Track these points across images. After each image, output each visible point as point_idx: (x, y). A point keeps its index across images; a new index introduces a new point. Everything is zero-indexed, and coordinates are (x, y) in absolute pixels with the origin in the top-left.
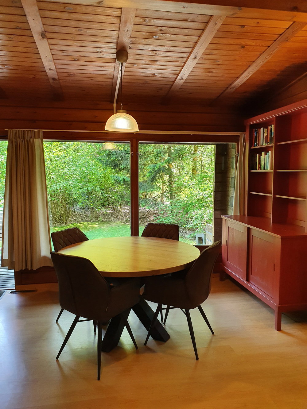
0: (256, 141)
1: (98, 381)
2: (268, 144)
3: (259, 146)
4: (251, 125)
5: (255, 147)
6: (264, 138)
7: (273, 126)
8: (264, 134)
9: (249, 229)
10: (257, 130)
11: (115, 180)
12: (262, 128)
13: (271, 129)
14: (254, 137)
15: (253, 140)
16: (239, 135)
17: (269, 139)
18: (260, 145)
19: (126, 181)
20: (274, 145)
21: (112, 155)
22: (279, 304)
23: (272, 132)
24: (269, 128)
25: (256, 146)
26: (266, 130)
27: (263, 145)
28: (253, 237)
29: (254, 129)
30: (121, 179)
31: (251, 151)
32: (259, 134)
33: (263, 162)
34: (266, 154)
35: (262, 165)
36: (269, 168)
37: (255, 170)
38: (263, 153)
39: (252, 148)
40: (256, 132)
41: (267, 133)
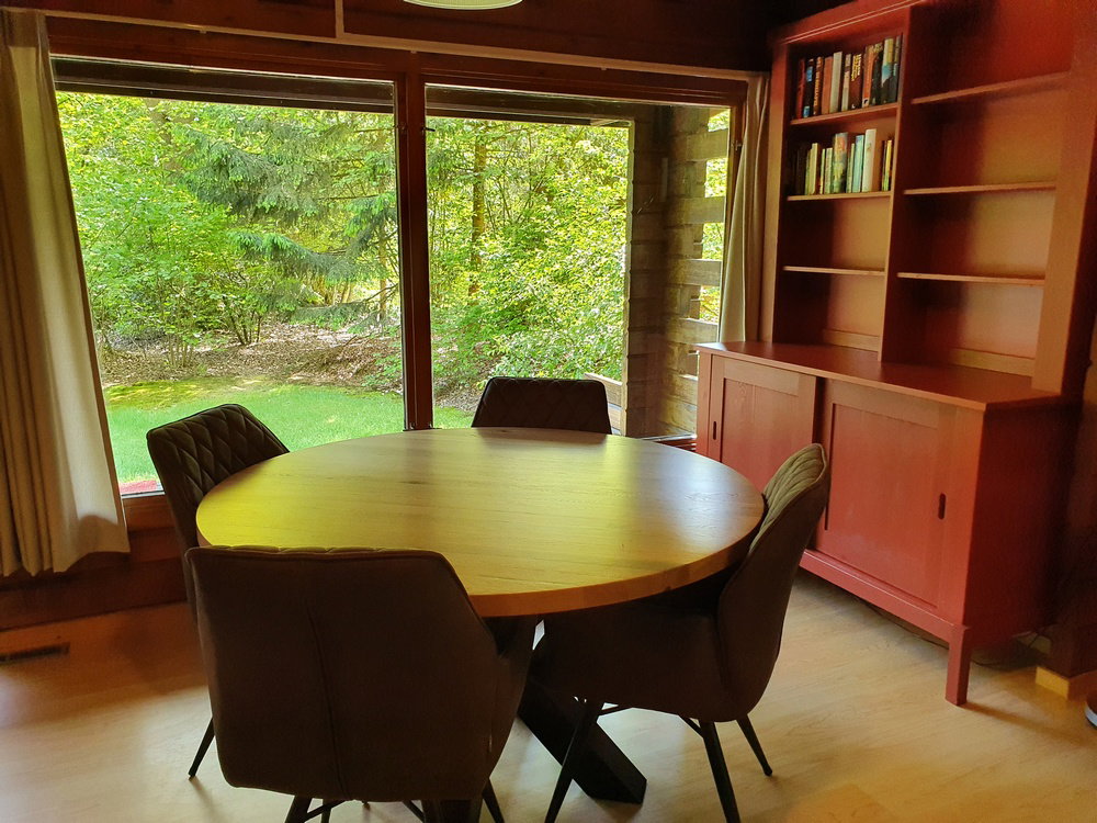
0: (809, 98)
2: (865, 106)
3: (819, 113)
4: (794, 47)
5: (806, 120)
6: (846, 85)
7: (888, 43)
8: (847, 74)
9: (821, 383)
10: (815, 61)
11: (245, 246)
12: (837, 56)
13: (881, 55)
14: (801, 86)
15: (800, 95)
16: (747, 79)
17: (867, 89)
18: (824, 110)
19: (282, 250)
20: (897, 105)
21: (232, 167)
23: (885, 64)
24: (872, 50)
25: (811, 115)
26: (858, 58)
27: (839, 109)
28: (837, 407)
29: (803, 62)
30: (265, 242)
31: (791, 132)
32: (822, 74)
33: (839, 168)
34: (852, 140)
35: (833, 178)
36: (867, 185)
37: (803, 193)
38: (840, 139)
39: (796, 122)
40: (810, 71)
41: (862, 70)
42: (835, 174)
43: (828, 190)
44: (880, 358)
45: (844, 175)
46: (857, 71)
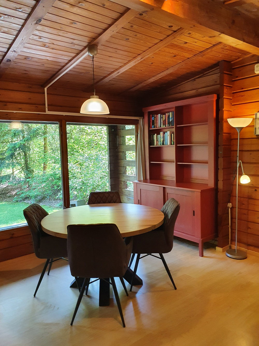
0: (153, 124)
1: (124, 328)
2: (166, 126)
4: (149, 112)
6: (162, 121)
7: (171, 113)
8: (162, 119)
9: (164, 188)
10: (154, 115)
12: (159, 115)
13: (169, 115)
14: (151, 121)
15: (151, 123)
16: (139, 119)
17: (167, 123)
18: (157, 127)
20: (174, 126)
22: (201, 238)
23: (170, 117)
24: (167, 114)
25: (154, 128)
26: (164, 116)
27: (161, 127)
28: (168, 194)
29: (151, 115)
31: (150, 131)
32: (156, 119)
33: (162, 140)
34: (164, 133)
35: (160, 142)
36: (169, 144)
37: (153, 145)
38: (161, 133)
39: (151, 129)
40: (153, 117)
41: (165, 118)
42: (161, 141)
43: (159, 144)
44: (175, 182)
45: (163, 141)
46: (164, 119)
